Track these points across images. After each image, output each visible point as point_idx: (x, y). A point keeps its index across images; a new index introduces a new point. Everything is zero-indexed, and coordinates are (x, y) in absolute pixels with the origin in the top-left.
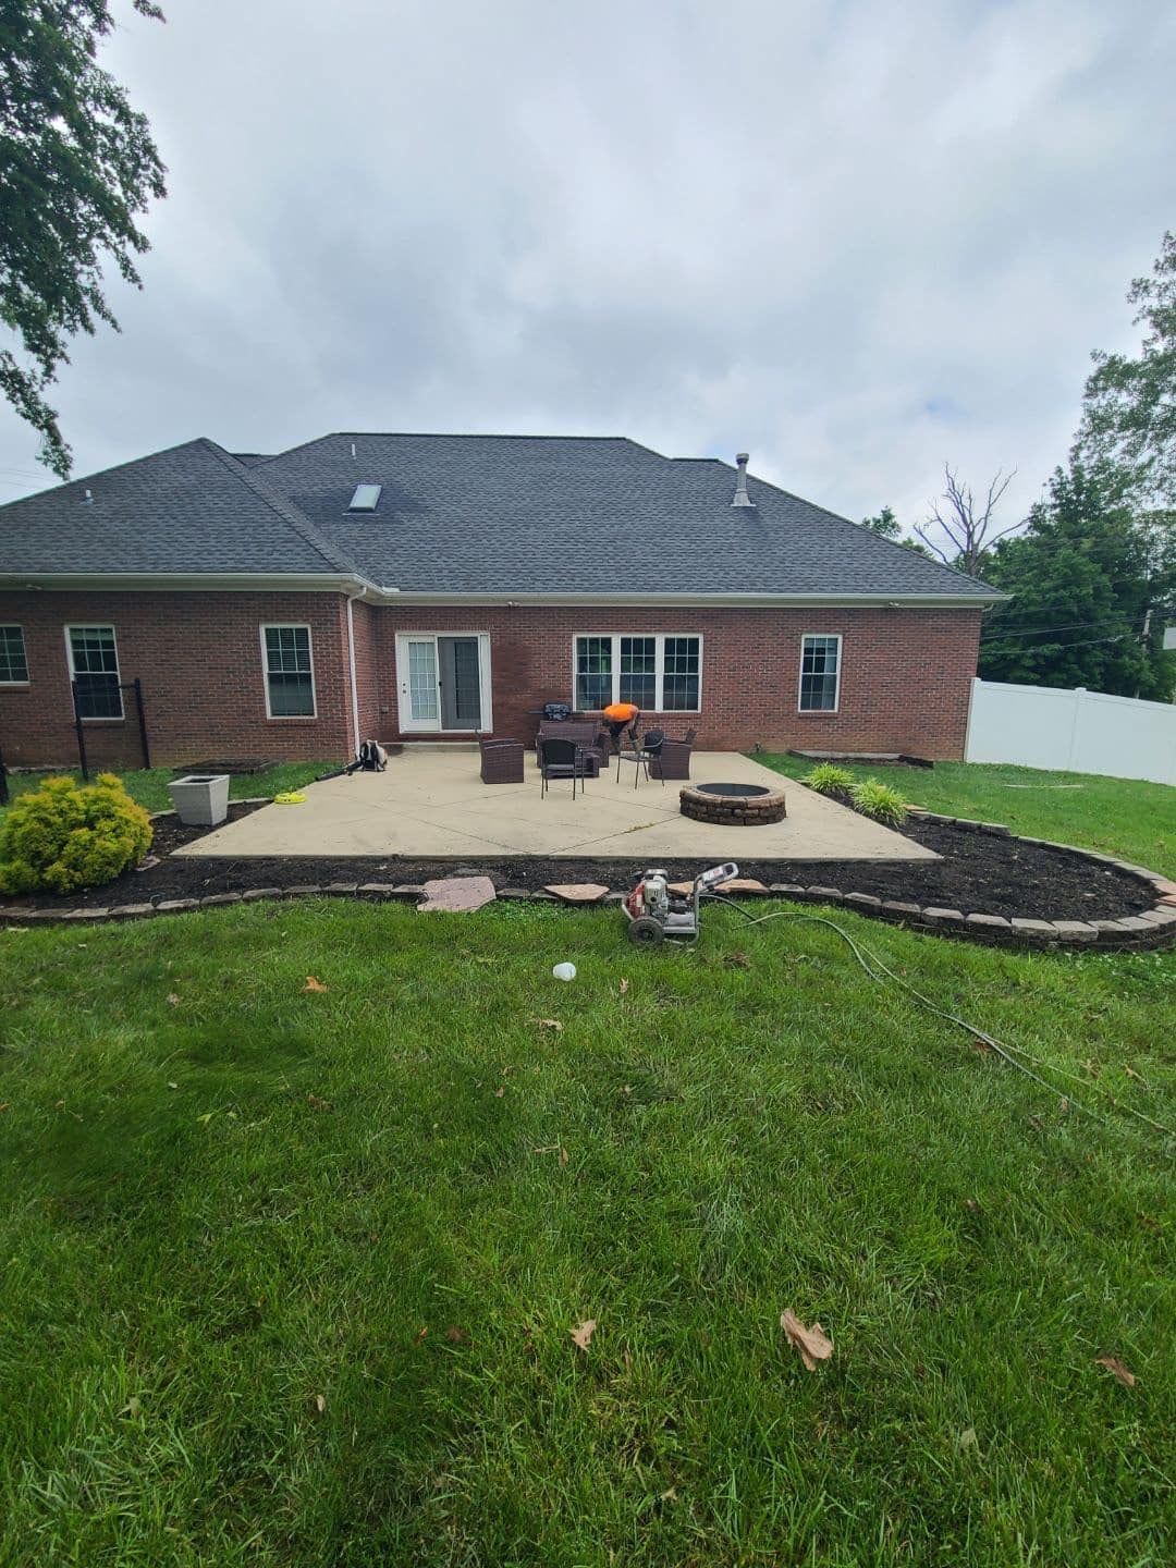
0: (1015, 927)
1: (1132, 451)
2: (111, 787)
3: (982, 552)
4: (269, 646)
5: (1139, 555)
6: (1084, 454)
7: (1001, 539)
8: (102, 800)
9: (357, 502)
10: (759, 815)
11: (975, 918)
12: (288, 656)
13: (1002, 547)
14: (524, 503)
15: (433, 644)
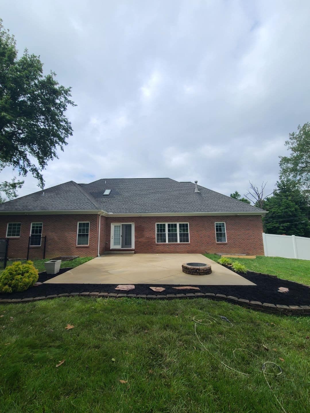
0: (277, 308)
1: (295, 176)
2: (30, 264)
3: (263, 200)
4: (79, 227)
5: (305, 200)
6: (283, 177)
7: (267, 198)
8: (27, 267)
9: (105, 193)
10: (204, 272)
11: (266, 304)
12: (84, 230)
13: (268, 199)
14: (144, 192)
15: (120, 226)
